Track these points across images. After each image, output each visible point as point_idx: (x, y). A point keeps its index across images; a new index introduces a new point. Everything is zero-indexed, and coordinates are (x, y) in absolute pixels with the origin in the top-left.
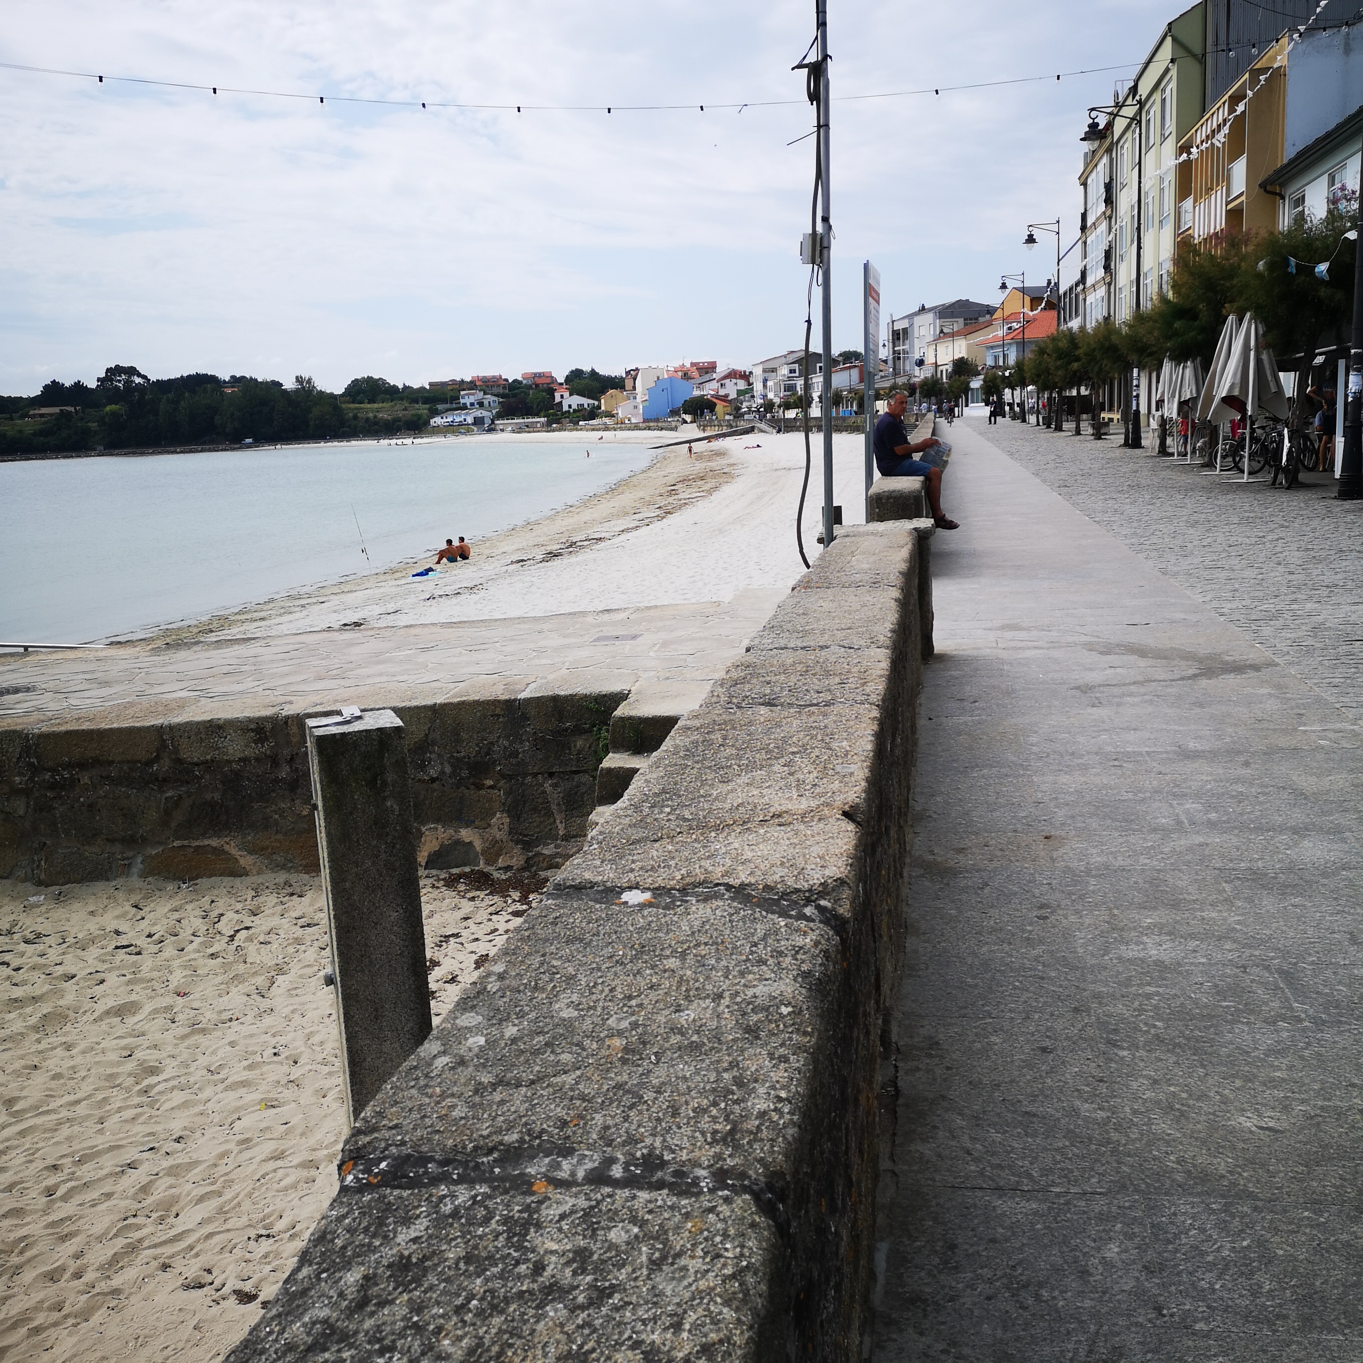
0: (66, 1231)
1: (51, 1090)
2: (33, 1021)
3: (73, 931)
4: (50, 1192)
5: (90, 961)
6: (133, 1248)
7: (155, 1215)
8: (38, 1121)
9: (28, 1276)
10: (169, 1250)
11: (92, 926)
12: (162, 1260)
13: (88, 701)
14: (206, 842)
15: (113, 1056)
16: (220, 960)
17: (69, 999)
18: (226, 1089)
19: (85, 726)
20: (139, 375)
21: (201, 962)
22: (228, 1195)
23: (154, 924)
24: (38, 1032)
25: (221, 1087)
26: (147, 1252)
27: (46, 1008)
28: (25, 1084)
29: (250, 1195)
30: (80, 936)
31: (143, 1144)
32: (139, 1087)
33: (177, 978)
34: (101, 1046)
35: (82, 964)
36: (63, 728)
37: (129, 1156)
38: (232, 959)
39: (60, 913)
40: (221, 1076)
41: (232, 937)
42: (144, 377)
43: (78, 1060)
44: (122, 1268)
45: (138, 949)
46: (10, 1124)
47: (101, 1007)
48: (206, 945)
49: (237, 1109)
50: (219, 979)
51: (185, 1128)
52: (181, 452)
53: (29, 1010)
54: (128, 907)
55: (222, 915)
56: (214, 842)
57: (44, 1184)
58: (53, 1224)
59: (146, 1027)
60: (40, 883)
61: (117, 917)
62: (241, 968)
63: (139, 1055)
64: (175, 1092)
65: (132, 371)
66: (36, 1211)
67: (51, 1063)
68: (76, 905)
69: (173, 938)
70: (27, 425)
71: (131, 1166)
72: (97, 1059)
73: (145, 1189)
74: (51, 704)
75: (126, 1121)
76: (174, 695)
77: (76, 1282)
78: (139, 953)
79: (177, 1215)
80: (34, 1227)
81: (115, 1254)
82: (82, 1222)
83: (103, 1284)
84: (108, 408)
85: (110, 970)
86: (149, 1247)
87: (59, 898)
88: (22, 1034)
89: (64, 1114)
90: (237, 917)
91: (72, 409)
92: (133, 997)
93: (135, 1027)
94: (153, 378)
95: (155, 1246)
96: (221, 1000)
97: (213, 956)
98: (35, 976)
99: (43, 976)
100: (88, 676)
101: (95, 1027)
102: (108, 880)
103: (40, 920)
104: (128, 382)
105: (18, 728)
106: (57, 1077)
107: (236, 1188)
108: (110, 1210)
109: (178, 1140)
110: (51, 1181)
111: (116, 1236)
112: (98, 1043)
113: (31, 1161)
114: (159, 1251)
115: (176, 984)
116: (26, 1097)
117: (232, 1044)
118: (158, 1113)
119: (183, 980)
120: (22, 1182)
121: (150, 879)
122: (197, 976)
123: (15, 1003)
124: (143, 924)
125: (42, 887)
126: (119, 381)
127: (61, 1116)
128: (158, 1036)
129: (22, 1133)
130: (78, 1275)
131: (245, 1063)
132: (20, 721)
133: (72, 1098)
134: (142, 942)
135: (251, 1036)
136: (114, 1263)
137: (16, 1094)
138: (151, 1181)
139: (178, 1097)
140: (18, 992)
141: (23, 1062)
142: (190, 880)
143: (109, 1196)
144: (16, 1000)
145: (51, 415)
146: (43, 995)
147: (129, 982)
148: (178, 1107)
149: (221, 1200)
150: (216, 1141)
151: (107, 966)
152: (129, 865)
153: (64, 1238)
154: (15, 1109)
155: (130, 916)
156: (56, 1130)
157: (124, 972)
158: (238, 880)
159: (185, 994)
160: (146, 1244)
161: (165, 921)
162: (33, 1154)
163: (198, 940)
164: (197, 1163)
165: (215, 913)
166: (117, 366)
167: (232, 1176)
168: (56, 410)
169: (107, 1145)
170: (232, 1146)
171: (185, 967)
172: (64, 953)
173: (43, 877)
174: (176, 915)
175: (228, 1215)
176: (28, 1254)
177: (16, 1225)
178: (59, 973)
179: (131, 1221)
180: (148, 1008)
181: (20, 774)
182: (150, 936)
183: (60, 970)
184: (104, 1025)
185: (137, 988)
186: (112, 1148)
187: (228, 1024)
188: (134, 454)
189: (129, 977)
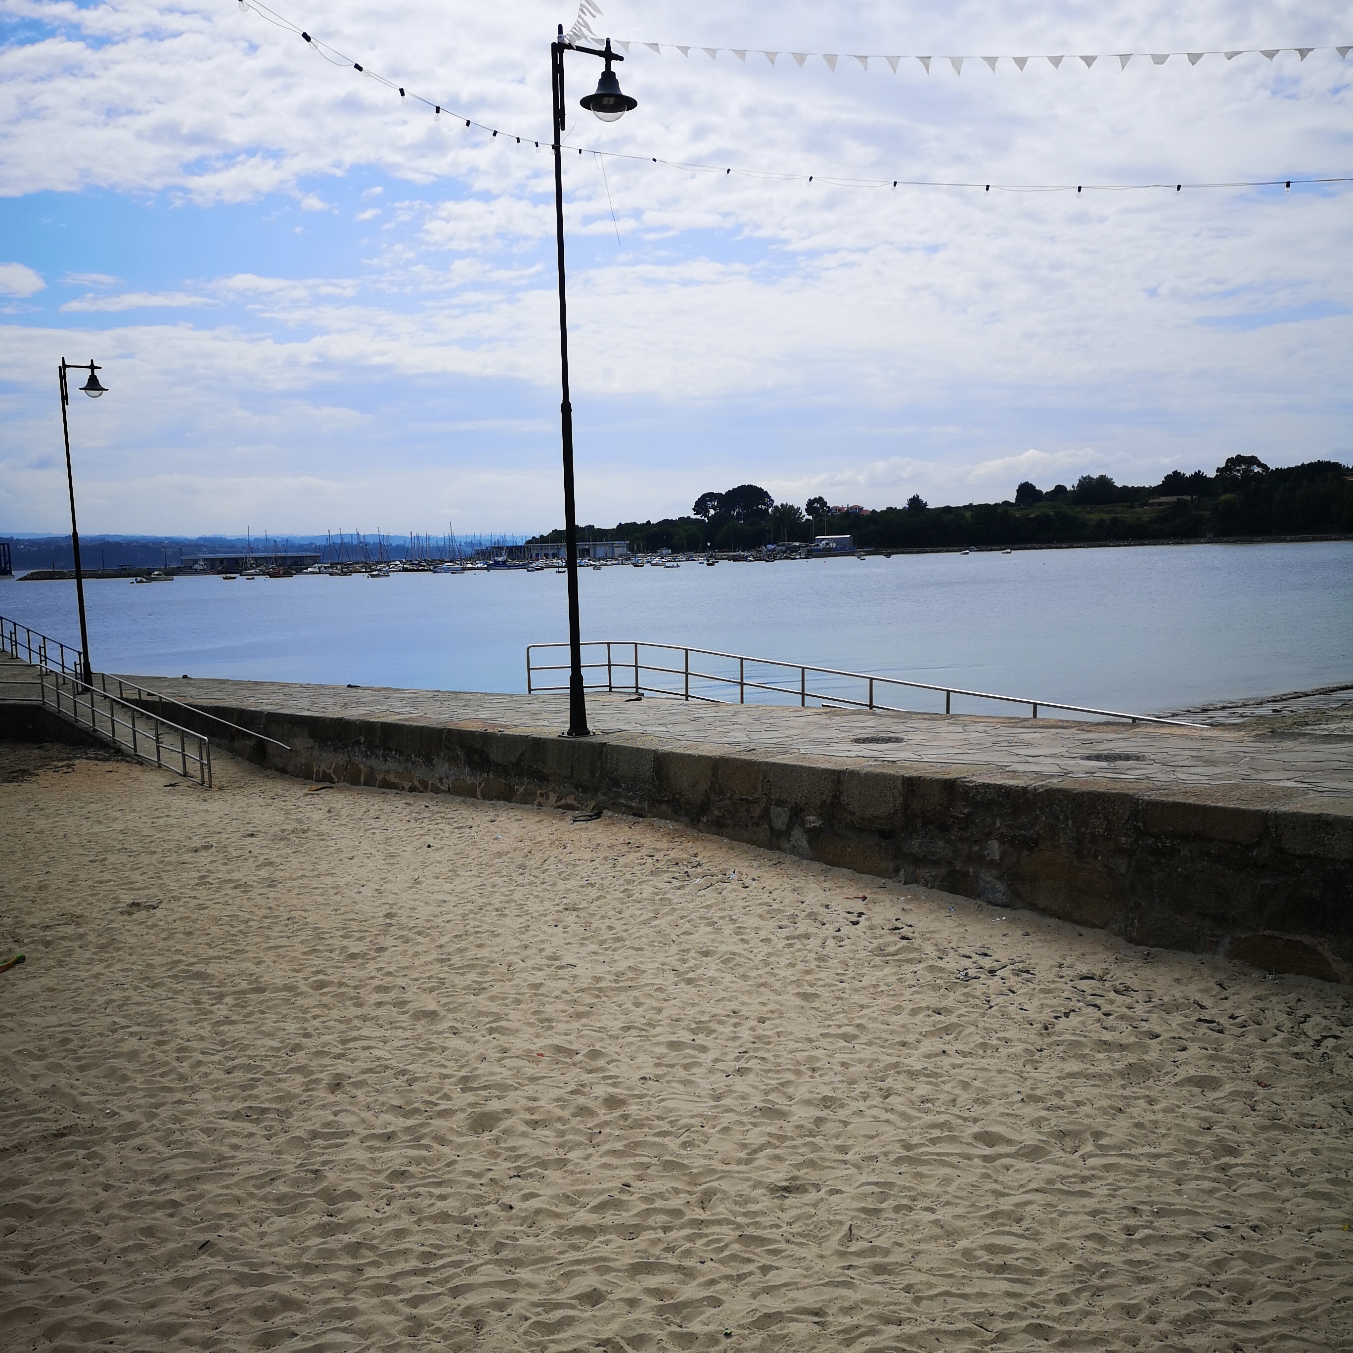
0: (1143, 1274)
1: (1134, 1136)
2: (1120, 1066)
3: (1160, 993)
4: (1129, 1231)
5: (1174, 1026)
6: (1206, 1317)
7: (1227, 1294)
8: (1123, 1161)
9: (1107, 1301)
10: (1241, 1334)
11: (1177, 992)
12: (1233, 1340)
13: (1195, 777)
14: (1298, 938)
15: (1192, 1124)
16: (1303, 1062)
17: (1152, 1056)
18: (1306, 1195)
19: (1192, 800)
20: (1260, 464)
21: (1284, 1058)
22: (1305, 1304)
23: (1238, 1007)
24: (1123, 1079)
25: (1300, 1191)
26: (1218, 1326)
27: (1132, 1059)
28: (1111, 1122)
29: (1328, 1313)
30: (1166, 999)
31: (1219, 1219)
32: (1216, 1163)
33: (1259, 1066)
34: (1181, 1110)
35: (1165, 1027)
36: (1171, 799)
37: (1204, 1226)
38: (1317, 1064)
39: (1147, 972)
40: (1301, 1180)
41: (1318, 1043)
42: (1264, 467)
43: (1159, 1117)
44: (1194, 1331)
45: (1220, 1027)
46: (1096, 1156)
47: (1183, 1073)
48: (1291, 1043)
49: (1318, 1220)
50: (1303, 1081)
51: (1261, 1219)
52: (1291, 541)
53: (1116, 1055)
54: (1212, 984)
55: (1308, 1016)
56: (1307, 940)
57: (1124, 1222)
58: (1130, 1262)
59: (1227, 1106)
60: (1131, 940)
61: (1200, 991)
62: (1327, 1077)
63: (1217, 1130)
64: (1252, 1180)
65: (1253, 460)
66: (1117, 1244)
67: (1135, 1111)
68: (1162, 970)
69: (1256, 1026)
70: (1145, 513)
71: (1207, 1236)
72: (1177, 1122)
73: (1219, 1265)
74: (1160, 775)
75: (1203, 1191)
76: (1281, 784)
77: (1150, 1326)
78: (1221, 1032)
79: (1250, 1303)
80: (1115, 1259)
81: (1188, 1315)
82: (1158, 1271)
83: (1175, 1339)
84: (1223, 497)
85: (1193, 1040)
86: (1221, 1323)
87: (1147, 958)
88: (1109, 1076)
89: (1144, 1163)
90: (1325, 1022)
91: (1188, 498)
92: (1214, 1073)
93: (1217, 1103)
94: (1272, 467)
95: (1227, 1324)
96: (1304, 1103)
97: (1297, 1055)
98: (1123, 1025)
99: (1130, 1028)
100: (1194, 753)
101: (1176, 1090)
102: (1194, 952)
103: (1129, 974)
104: (1246, 471)
105: (1131, 792)
106: (1139, 1125)
107: (1314, 1300)
108: (1185, 1271)
109: (1254, 1228)
110: (1131, 1221)
111: (1189, 1298)
112: (1179, 1107)
113: (1114, 1196)
114: (1231, 1330)
115: (1257, 1072)
116: (1111, 1135)
117: (1315, 1151)
118: (1234, 1194)
119: (1264, 1071)
120: (1105, 1213)
121: (1236, 961)
122: (1280, 1071)
123: (1104, 1045)
124: (1227, 1004)
125: (1132, 945)
126: (1238, 471)
127: (1141, 1164)
128: (1237, 1118)
129: (1107, 1168)
130: (1152, 1320)
131: (1329, 1176)
132: (1131, 786)
133: (1152, 1150)
134: (1224, 1021)
135: (1336, 1150)
136: (1185, 1323)
137: (1102, 1129)
138: (1226, 1258)
139: (1256, 1187)
140: (1107, 1036)
141: (1110, 1102)
142: (1277, 972)
143: (1184, 1257)
144: (1105, 1042)
145: (1169, 503)
146: (1130, 1045)
147: (1210, 1057)
148: (1256, 1196)
149: (1297, 1306)
150: (1293, 1245)
151: (1189, 1035)
152: (1218, 942)
153: (1142, 1280)
154: (1100, 1142)
155: (1214, 993)
156: (1137, 1176)
157: (1206, 1046)
158: (1327, 986)
159: (1266, 1086)
160: (1218, 1317)
161: (1249, 1008)
162: (1115, 1190)
163: (1281, 1036)
164: (1272, 1259)
165: (1301, 1013)
166: (1239, 456)
167: (1310, 1286)
168: (1174, 499)
169: (1184, 1208)
170: (1310, 1255)
171: (1267, 1059)
172: (1149, 1012)
173: (1134, 934)
174: (1260, 1004)
175: (1304, 1324)
176: (1108, 1281)
177: (1099, 1250)
178: (1144, 1029)
179: (1204, 1289)
180: (1228, 1088)
181: (1126, 835)
182: (1232, 1017)
183: (1145, 1026)
184: (1185, 1091)
185: (1218, 1065)
186: (1187, 1212)
187: (1310, 1130)
188: (1242, 541)
189: (1210, 1052)
